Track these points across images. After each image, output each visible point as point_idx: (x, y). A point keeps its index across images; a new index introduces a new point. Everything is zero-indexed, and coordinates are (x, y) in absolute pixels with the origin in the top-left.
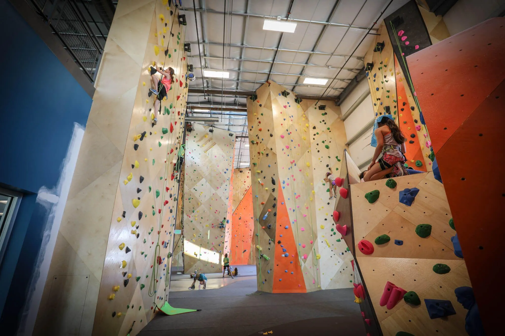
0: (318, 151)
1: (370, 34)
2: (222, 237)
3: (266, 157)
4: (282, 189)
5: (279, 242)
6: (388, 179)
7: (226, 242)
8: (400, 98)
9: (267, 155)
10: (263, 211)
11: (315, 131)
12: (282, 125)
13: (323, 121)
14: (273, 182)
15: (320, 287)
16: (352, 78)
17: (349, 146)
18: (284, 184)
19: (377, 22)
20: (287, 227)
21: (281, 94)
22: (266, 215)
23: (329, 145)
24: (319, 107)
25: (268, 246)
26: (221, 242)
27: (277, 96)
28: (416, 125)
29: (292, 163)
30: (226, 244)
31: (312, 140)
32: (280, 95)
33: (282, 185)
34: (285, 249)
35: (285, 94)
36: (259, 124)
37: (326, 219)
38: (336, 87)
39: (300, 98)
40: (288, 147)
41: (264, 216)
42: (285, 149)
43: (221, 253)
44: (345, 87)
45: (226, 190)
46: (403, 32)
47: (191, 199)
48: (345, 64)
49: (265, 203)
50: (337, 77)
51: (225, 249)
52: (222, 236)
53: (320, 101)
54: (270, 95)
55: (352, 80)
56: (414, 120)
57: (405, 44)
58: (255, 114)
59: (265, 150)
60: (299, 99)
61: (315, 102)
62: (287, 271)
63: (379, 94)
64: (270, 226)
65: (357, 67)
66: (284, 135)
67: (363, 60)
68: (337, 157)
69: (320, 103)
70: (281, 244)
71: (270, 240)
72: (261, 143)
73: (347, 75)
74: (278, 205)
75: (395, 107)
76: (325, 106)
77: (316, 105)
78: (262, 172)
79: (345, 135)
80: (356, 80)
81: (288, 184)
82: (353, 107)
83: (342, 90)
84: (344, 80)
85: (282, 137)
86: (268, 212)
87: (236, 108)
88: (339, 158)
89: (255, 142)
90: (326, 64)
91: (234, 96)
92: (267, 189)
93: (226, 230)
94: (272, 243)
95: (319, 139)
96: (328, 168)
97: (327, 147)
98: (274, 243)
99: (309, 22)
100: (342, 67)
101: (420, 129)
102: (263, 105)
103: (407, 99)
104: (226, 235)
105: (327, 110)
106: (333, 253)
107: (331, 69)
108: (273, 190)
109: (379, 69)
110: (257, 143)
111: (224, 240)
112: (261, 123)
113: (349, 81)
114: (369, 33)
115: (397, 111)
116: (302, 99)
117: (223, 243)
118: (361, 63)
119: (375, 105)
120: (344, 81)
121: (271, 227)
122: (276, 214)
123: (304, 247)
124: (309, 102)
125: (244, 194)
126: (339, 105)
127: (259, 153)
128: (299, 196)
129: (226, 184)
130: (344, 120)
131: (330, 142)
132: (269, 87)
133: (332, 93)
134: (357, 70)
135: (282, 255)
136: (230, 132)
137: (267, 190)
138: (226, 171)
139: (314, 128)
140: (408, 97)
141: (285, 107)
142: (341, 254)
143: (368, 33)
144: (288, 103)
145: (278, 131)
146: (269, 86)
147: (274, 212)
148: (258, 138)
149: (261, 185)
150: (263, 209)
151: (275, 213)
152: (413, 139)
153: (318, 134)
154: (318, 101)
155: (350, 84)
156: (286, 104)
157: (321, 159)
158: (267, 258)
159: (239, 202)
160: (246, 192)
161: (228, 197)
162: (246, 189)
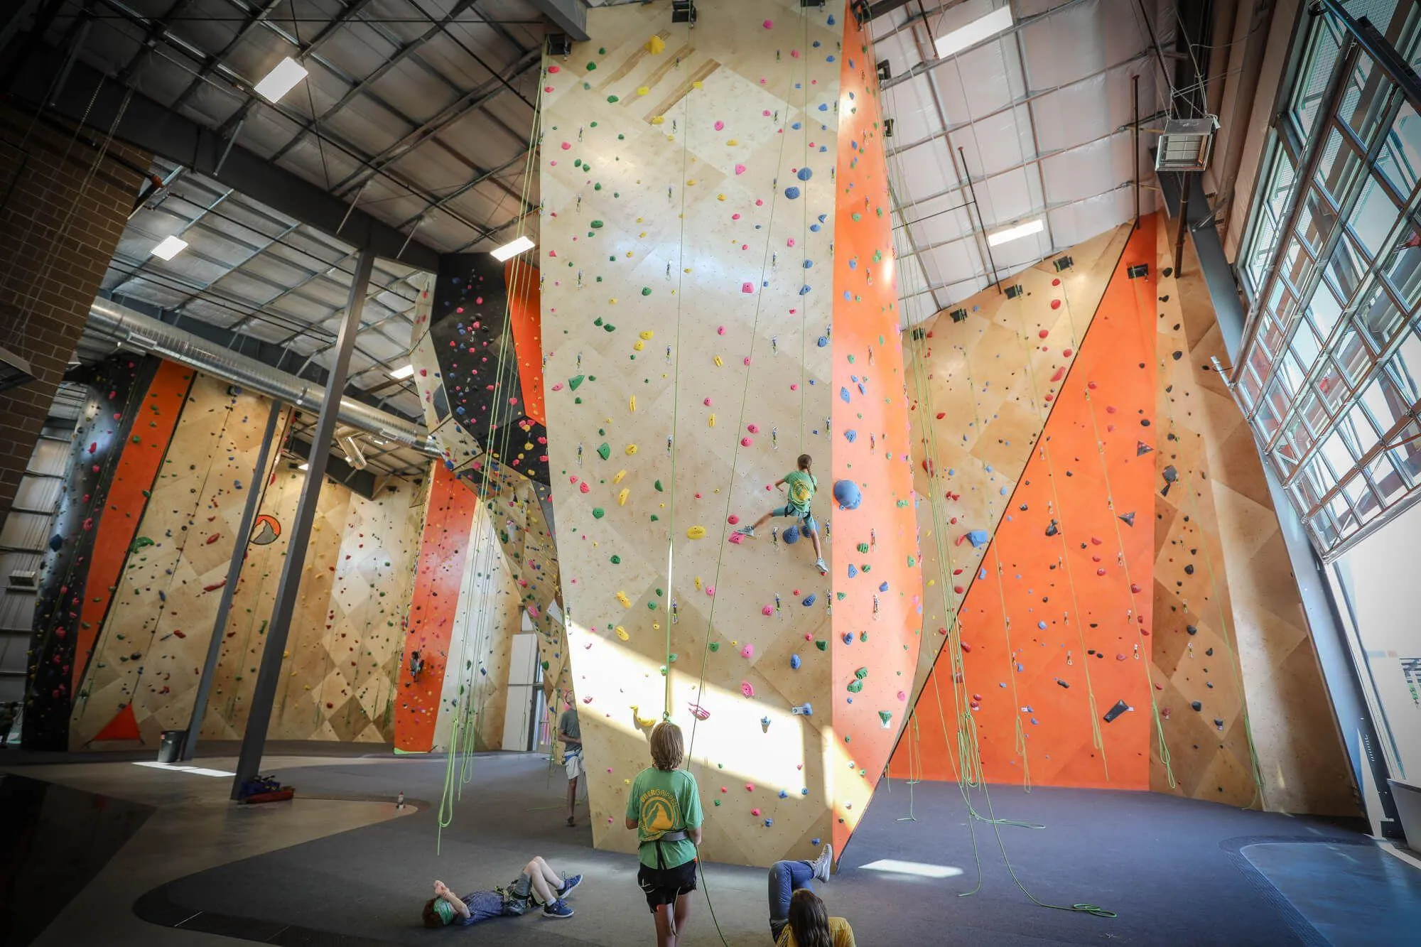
26: (807, 638)
47: (586, 380)
52: (804, 595)
93: (846, 557)
104: (842, 591)
111: (830, 629)
117: (821, 646)
125: (1048, 399)
138: (795, 182)
159: (1031, 443)
160: (1060, 382)
161: (823, 333)
162: (1055, 371)
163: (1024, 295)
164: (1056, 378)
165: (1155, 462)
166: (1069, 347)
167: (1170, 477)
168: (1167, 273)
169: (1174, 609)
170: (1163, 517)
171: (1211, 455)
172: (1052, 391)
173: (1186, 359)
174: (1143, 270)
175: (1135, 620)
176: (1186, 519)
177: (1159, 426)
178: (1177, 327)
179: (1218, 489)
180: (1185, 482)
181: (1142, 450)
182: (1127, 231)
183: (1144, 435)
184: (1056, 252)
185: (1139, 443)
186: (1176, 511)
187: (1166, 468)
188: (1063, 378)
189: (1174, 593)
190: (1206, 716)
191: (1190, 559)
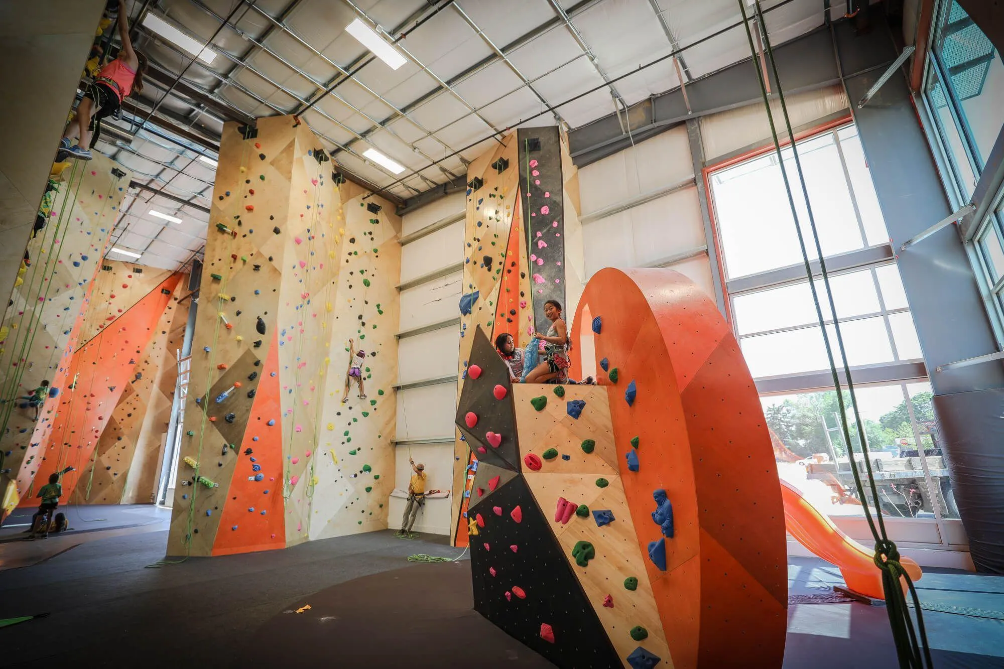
0: (350, 287)
1: (495, 138)
2: (23, 431)
3: (253, 271)
4: (279, 345)
5: (248, 452)
6: (557, 385)
7: (33, 446)
8: (510, 253)
9: (257, 268)
10: (217, 383)
11: (352, 248)
12: (302, 216)
13: (370, 233)
14: (261, 328)
15: (307, 537)
16: (440, 183)
17: (401, 292)
18: (283, 336)
19: (510, 129)
20: (273, 421)
21: (313, 154)
22: (226, 394)
23: (370, 279)
24: (369, 205)
25: (219, 459)
26: (18, 444)
27: (305, 154)
28: (521, 299)
29: (304, 297)
30: (30, 451)
31: (343, 262)
32: (309, 153)
33: (280, 338)
34: (259, 465)
35: (319, 155)
36: (249, 195)
37: (339, 414)
38: (409, 184)
39: (343, 176)
40: (302, 265)
41: (221, 394)
42: (298, 266)
43: (9, 475)
44: (422, 192)
45: (66, 309)
46: (536, 164)
48: (444, 159)
49: (228, 367)
50: (421, 173)
51: (24, 464)
52: (24, 428)
53: (375, 195)
54: (291, 147)
55: (438, 186)
56: (520, 292)
57: (535, 182)
58: (242, 168)
59: (252, 255)
60: (340, 176)
61: (364, 192)
62: (253, 509)
63: (480, 233)
64: (232, 417)
65: (454, 171)
66: (301, 238)
67: (467, 165)
68: (378, 306)
69: (373, 200)
70: (253, 456)
71: (225, 446)
72: (244, 236)
73: (436, 175)
74: (263, 376)
75: (501, 263)
76: (379, 207)
77: (363, 199)
78: (233, 299)
79: (399, 270)
80: (445, 190)
81: (290, 339)
82: (425, 230)
83: (416, 193)
84: (427, 179)
85: (298, 241)
86: (233, 388)
87: (186, 128)
88: (381, 308)
89: (228, 230)
90: (413, 143)
91: (194, 102)
92: (240, 338)
93: (43, 414)
94: (231, 454)
95: (356, 264)
96: (361, 321)
97: (367, 283)
98: (237, 453)
99: (423, 68)
100: (436, 161)
101: (525, 306)
102: (268, 159)
103: (518, 259)
104: (37, 428)
105: (381, 216)
106: (340, 474)
107: (418, 154)
108: (255, 344)
109: (490, 196)
110: (234, 234)
111: (29, 442)
112: (255, 192)
113: (433, 186)
114: (495, 136)
115: (502, 269)
116: (347, 180)
117: (23, 448)
118: (463, 167)
119: (469, 245)
120: (426, 182)
121: (234, 420)
122: (254, 395)
123: (294, 463)
124: (354, 188)
126: (401, 216)
127: (234, 257)
128: (304, 364)
129: (70, 293)
130: (403, 244)
131: (373, 275)
132: (295, 128)
133: (399, 190)
134: (453, 175)
135: (250, 477)
136: (116, 165)
137: (239, 341)
138: (79, 260)
139: (353, 241)
140: (521, 256)
141: (315, 182)
142: (353, 476)
143: (493, 136)
144: (321, 177)
145: (294, 227)
146: (295, 126)
147: (249, 389)
148: (240, 223)
149: (225, 327)
150: (219, 381)
151: (253, 391)
152: (512, 317)
153: (356, 253)
154: (371, 195)
155: (431, 191)
156: (317, 178)
157: (352, 303)
158: (212, 484)
159: (81, 344)
160: (111, 322)
161: (68, 329)
162: (110, 316)
163: (111, 273)
164: (110, 319)
165: (134, 369)
166: (121, 308)
167: (138, 377)
168: (176, 299)
169: (115, 429)
170: (127, 392)
171: (158, 376)
172: (104, 324)
173: (166, 335)
174: (167, 292)
175: (94, 431)
176: (137, 395)
177: (143, 356)
178: (169, 322)
179: (155, 388)
180: (143, 381)
181: (131, 362)
182: (169, 274)
183: (135, 357)
184: (137, 263)
185: (132, 359)
186: (134, 391)
187: (138, 373)
188: (113, 321)
189: (118, 423)
190: (111, 472)
191: (131, 411)
